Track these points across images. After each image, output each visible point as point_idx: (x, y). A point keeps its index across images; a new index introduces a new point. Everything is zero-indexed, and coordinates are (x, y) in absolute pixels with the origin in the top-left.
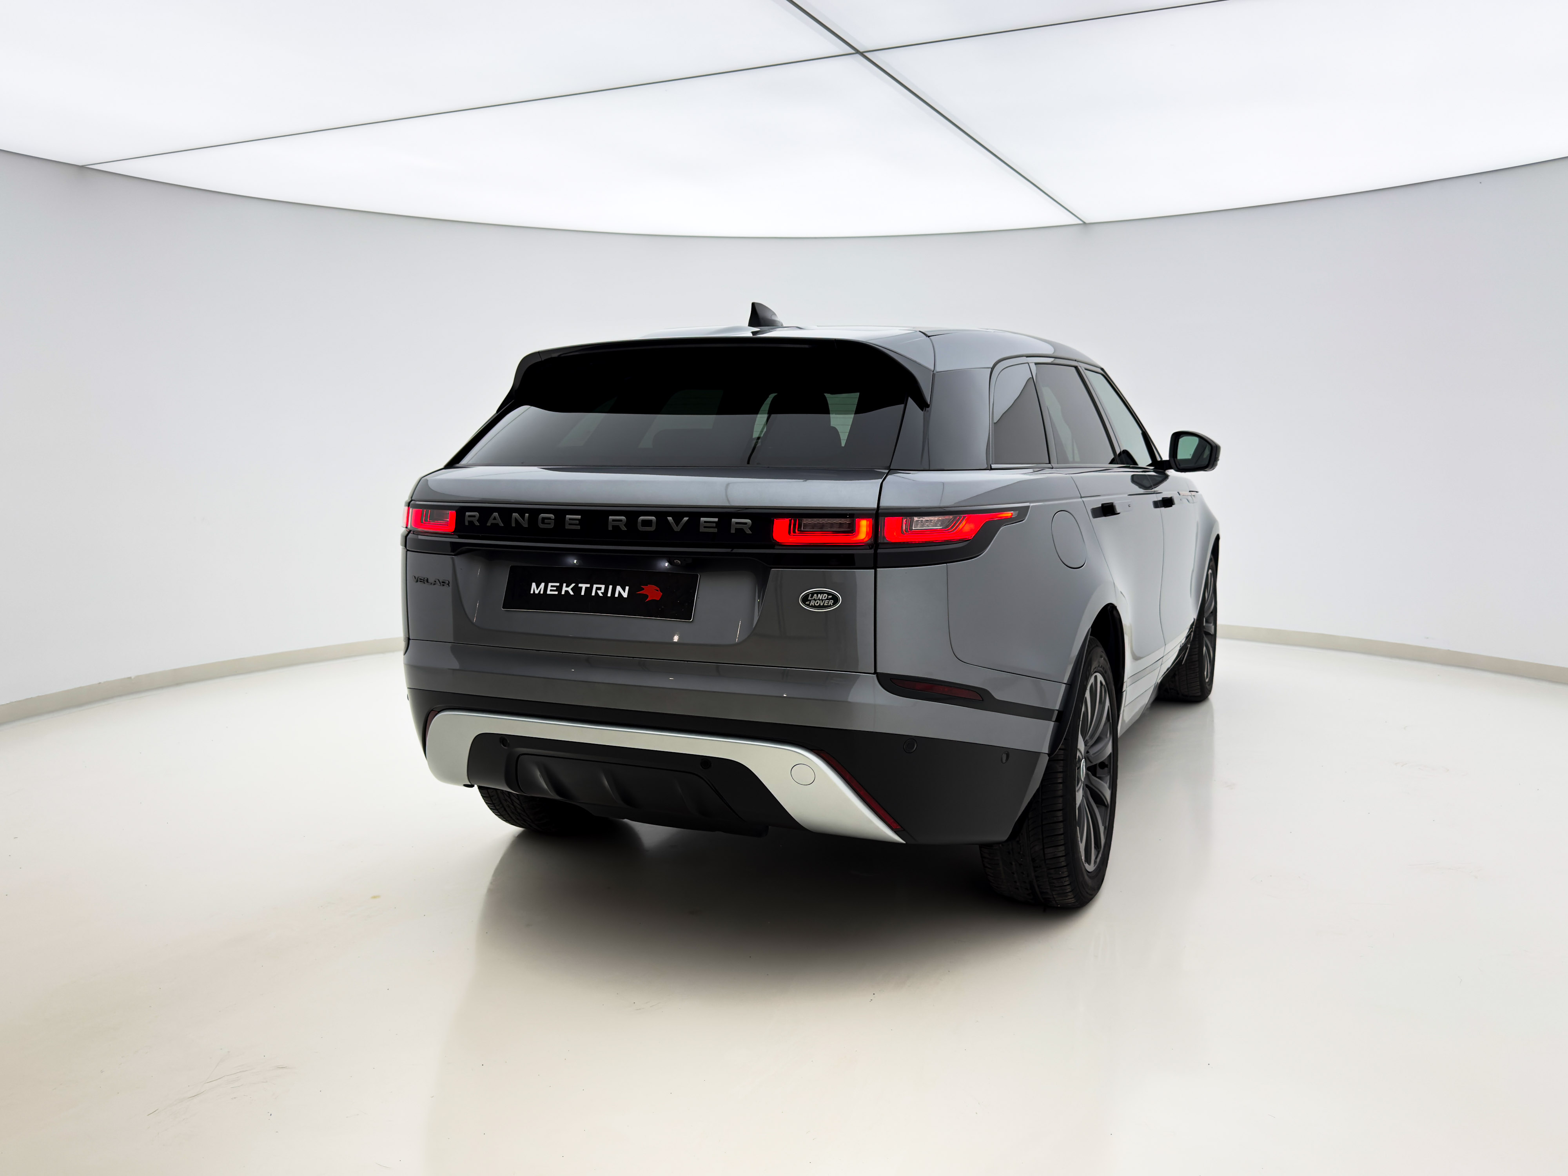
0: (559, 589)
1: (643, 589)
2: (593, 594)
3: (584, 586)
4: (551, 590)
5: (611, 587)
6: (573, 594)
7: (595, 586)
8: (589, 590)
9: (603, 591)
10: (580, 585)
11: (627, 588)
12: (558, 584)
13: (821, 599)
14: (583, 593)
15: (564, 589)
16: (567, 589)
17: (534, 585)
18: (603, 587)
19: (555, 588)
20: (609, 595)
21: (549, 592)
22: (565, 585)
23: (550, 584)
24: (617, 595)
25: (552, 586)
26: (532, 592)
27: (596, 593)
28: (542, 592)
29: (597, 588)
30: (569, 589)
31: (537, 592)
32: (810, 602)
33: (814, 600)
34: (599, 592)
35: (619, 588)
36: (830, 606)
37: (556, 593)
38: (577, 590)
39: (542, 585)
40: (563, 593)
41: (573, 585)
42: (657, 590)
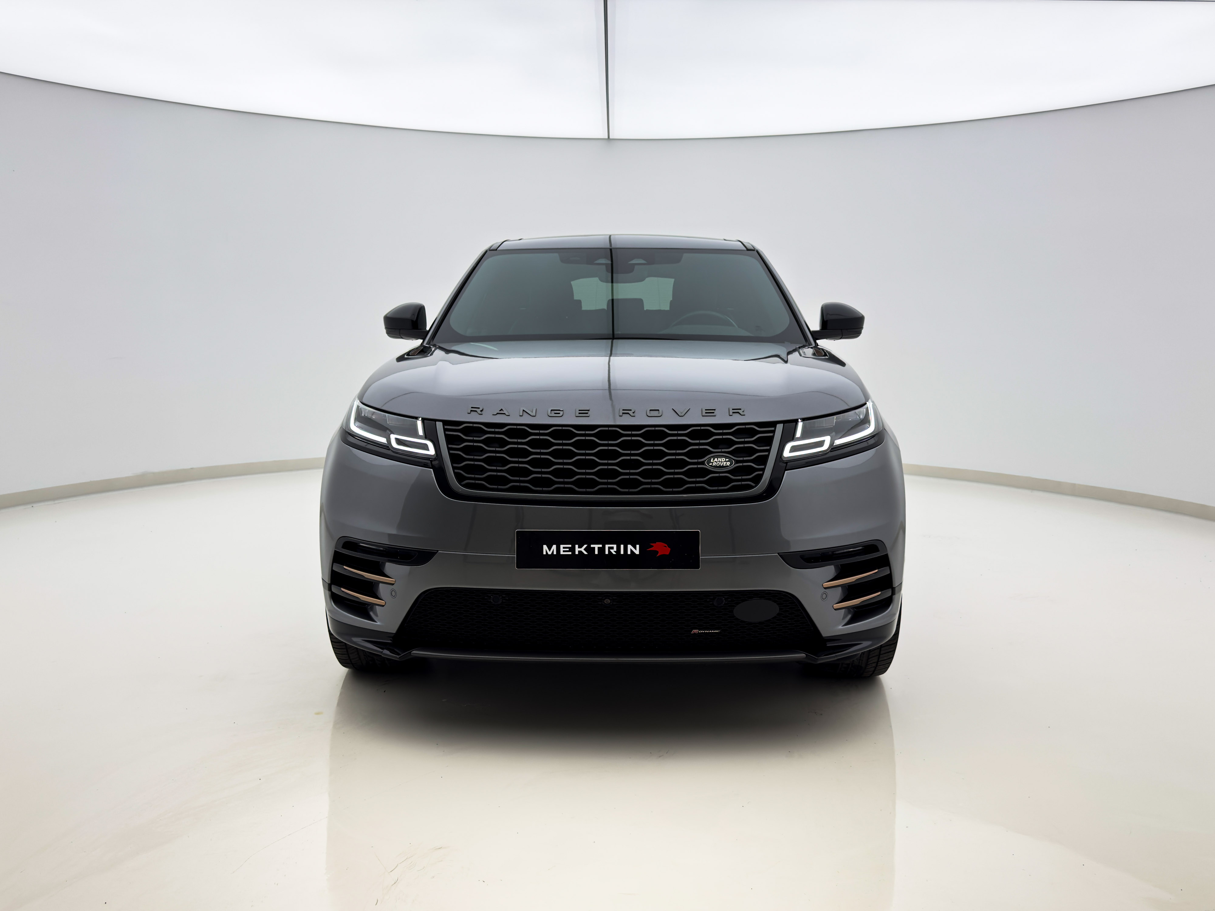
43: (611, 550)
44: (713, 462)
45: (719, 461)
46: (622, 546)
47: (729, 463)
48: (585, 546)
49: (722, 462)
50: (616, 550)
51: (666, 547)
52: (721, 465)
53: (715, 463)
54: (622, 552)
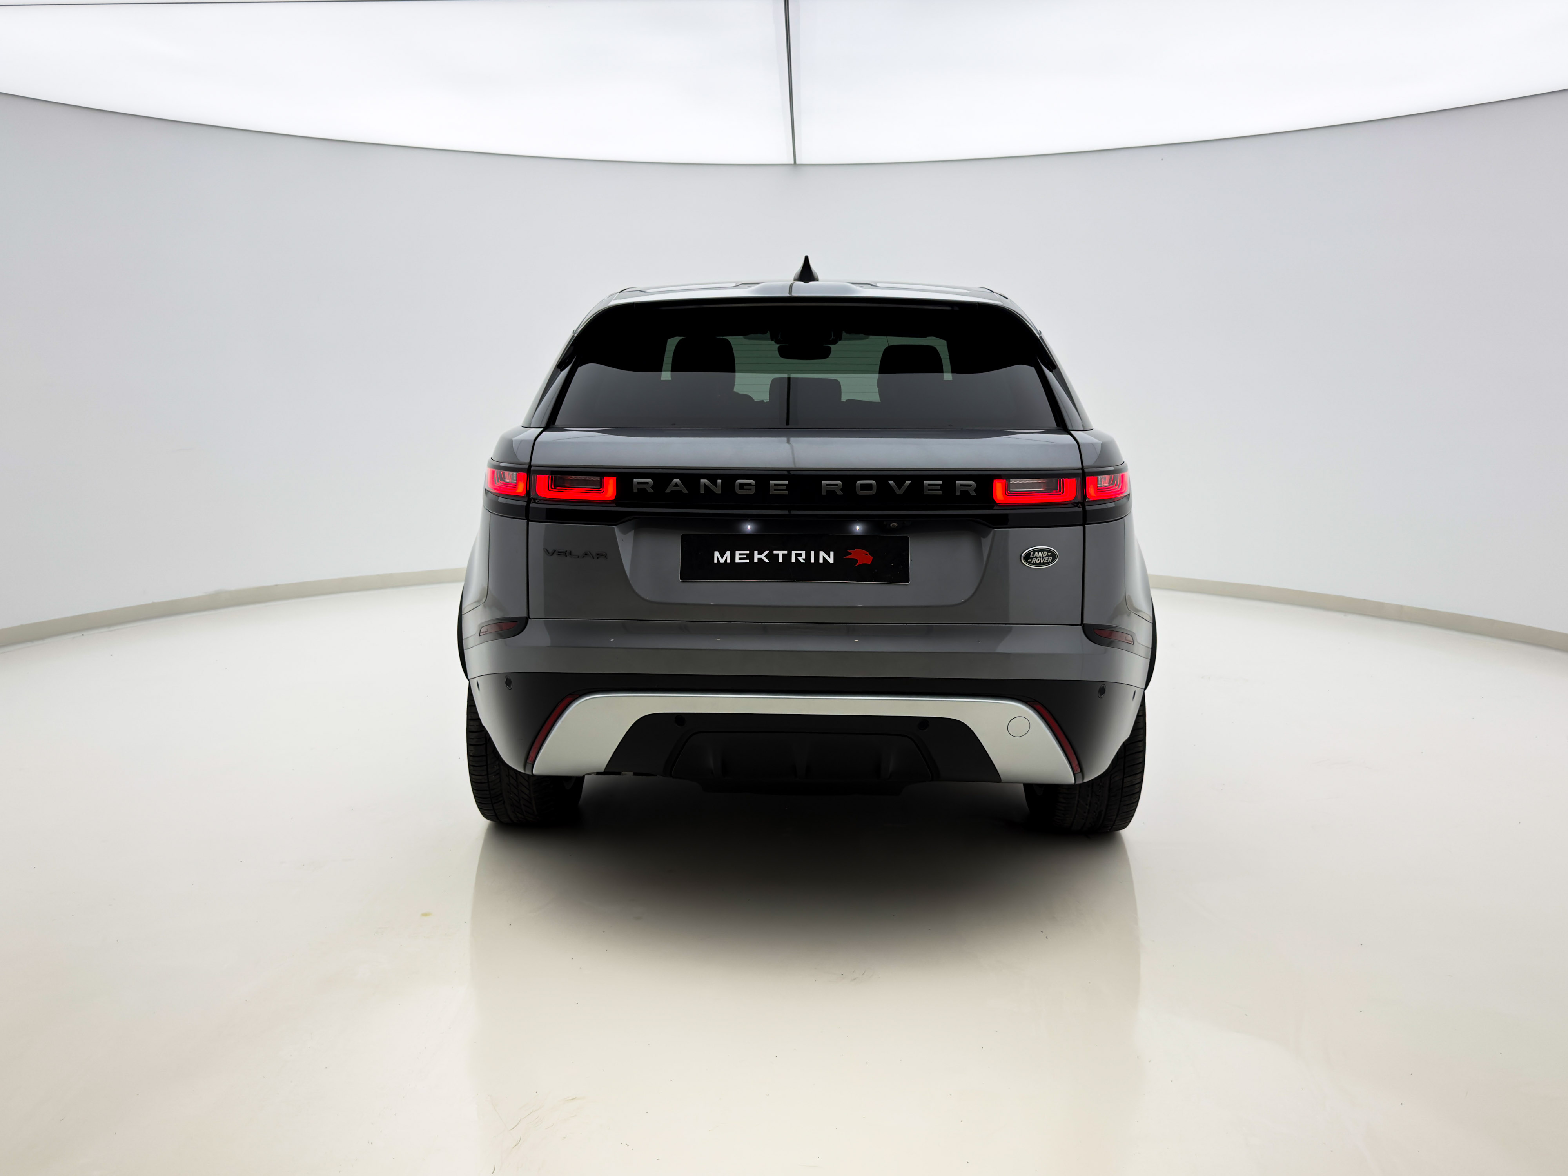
0: (750, 557)
1: (851, 554)
2: (793, 560)
3: (780, 553)
4: (740, 559)
5: (812, 553)
6: (768, 561)
7: (794, 553)
8: (787, 557)
9: (804, 556)
10: (775, 552)
11: (832, 553)
12: (748, 552)
13: (1041, 556)
14: (780, 560)
15: (756, 557)
16: (760, 556)
17: (717, 554)
18: (803, 553)
19: (745, 556)
20: (812, 560)
21: (737, 561)
22: (756, 552)
23: (737, 553)
24: (821, 561)
25: (740, 554)
26: (716, 561)
27: (796, 559)
28: (729, 561)
29: (796, 554)
30: (763, 556)
31: (722, 561)
32: (1032, 560)
33: (1036, 557)
34: (799, 558)
35: (822, 554)
36: (1049, 562)
37: (748, 561)
38: (773, 557)
39: (728, 554)
40: (756, 560)
41: (767, 552)
42: (867, 555)
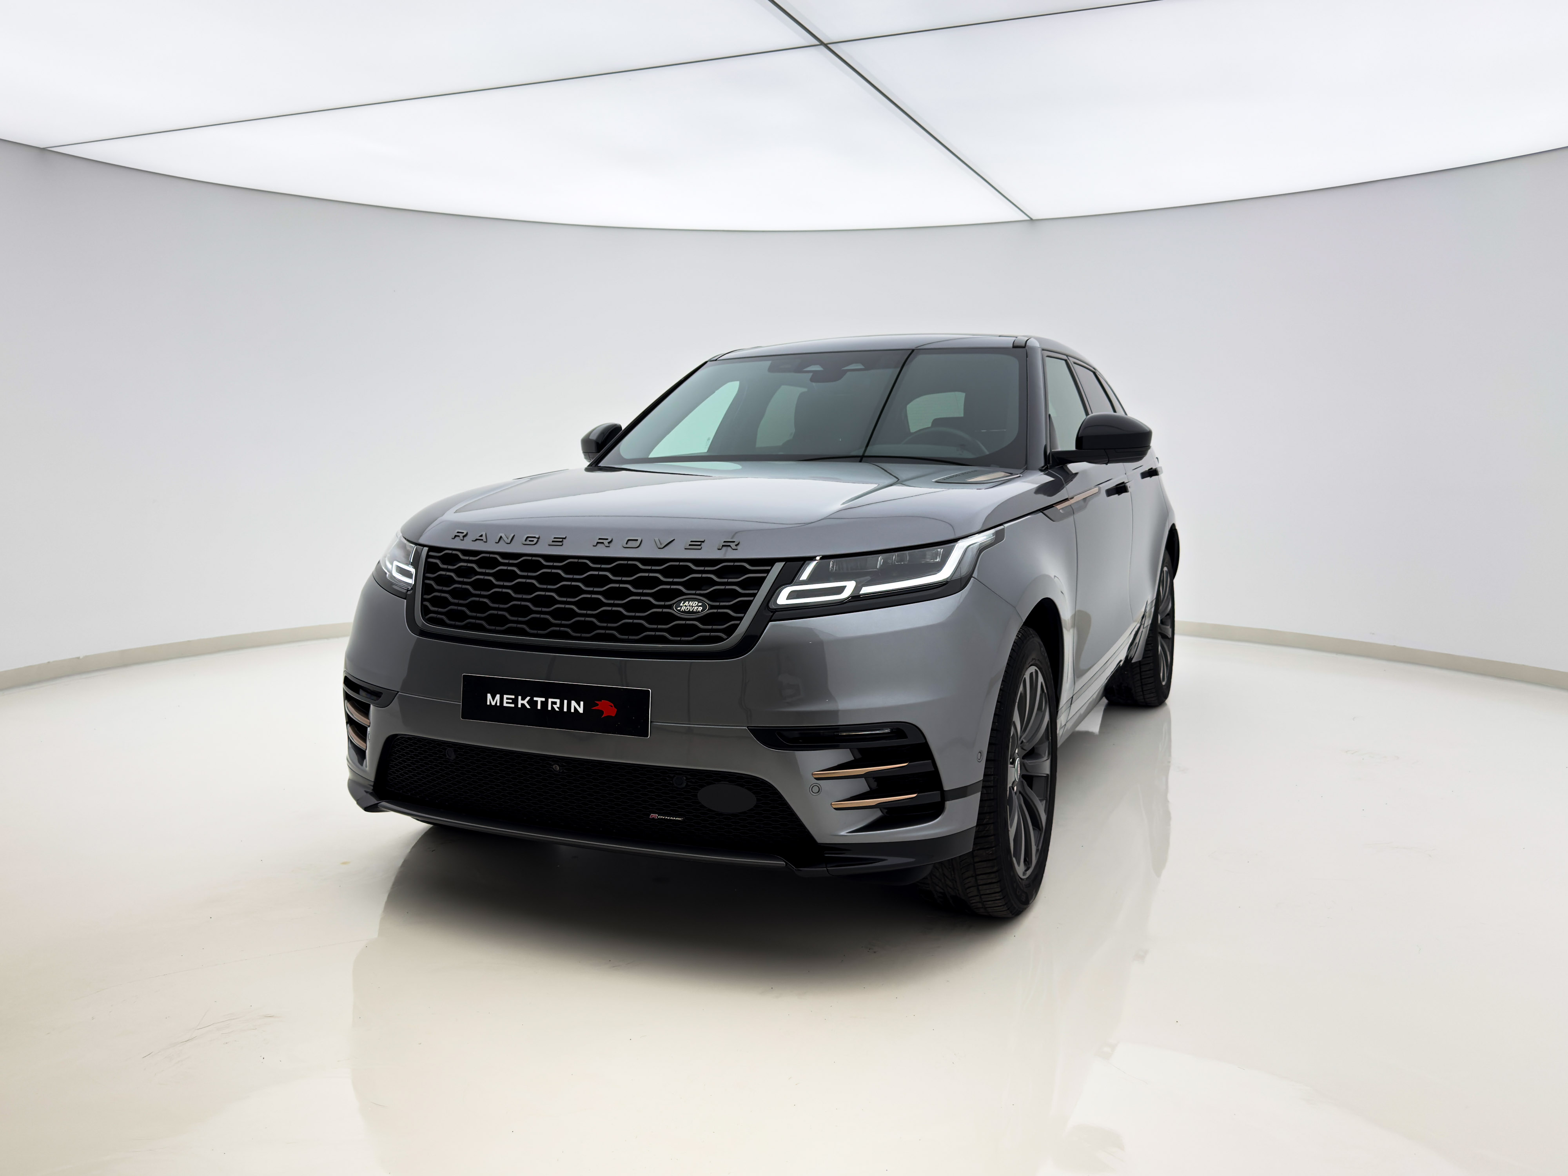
43: (554, 706)
44: (682, 606)
45: (690, 606)
46: (566, 702)
47: (701, 608)
48: (528, 698)
49: (692, 607)
50: (559, 706)
51: (612, 706)
52: (691, 610)
53: (685, 607)
54: (565, 710)
